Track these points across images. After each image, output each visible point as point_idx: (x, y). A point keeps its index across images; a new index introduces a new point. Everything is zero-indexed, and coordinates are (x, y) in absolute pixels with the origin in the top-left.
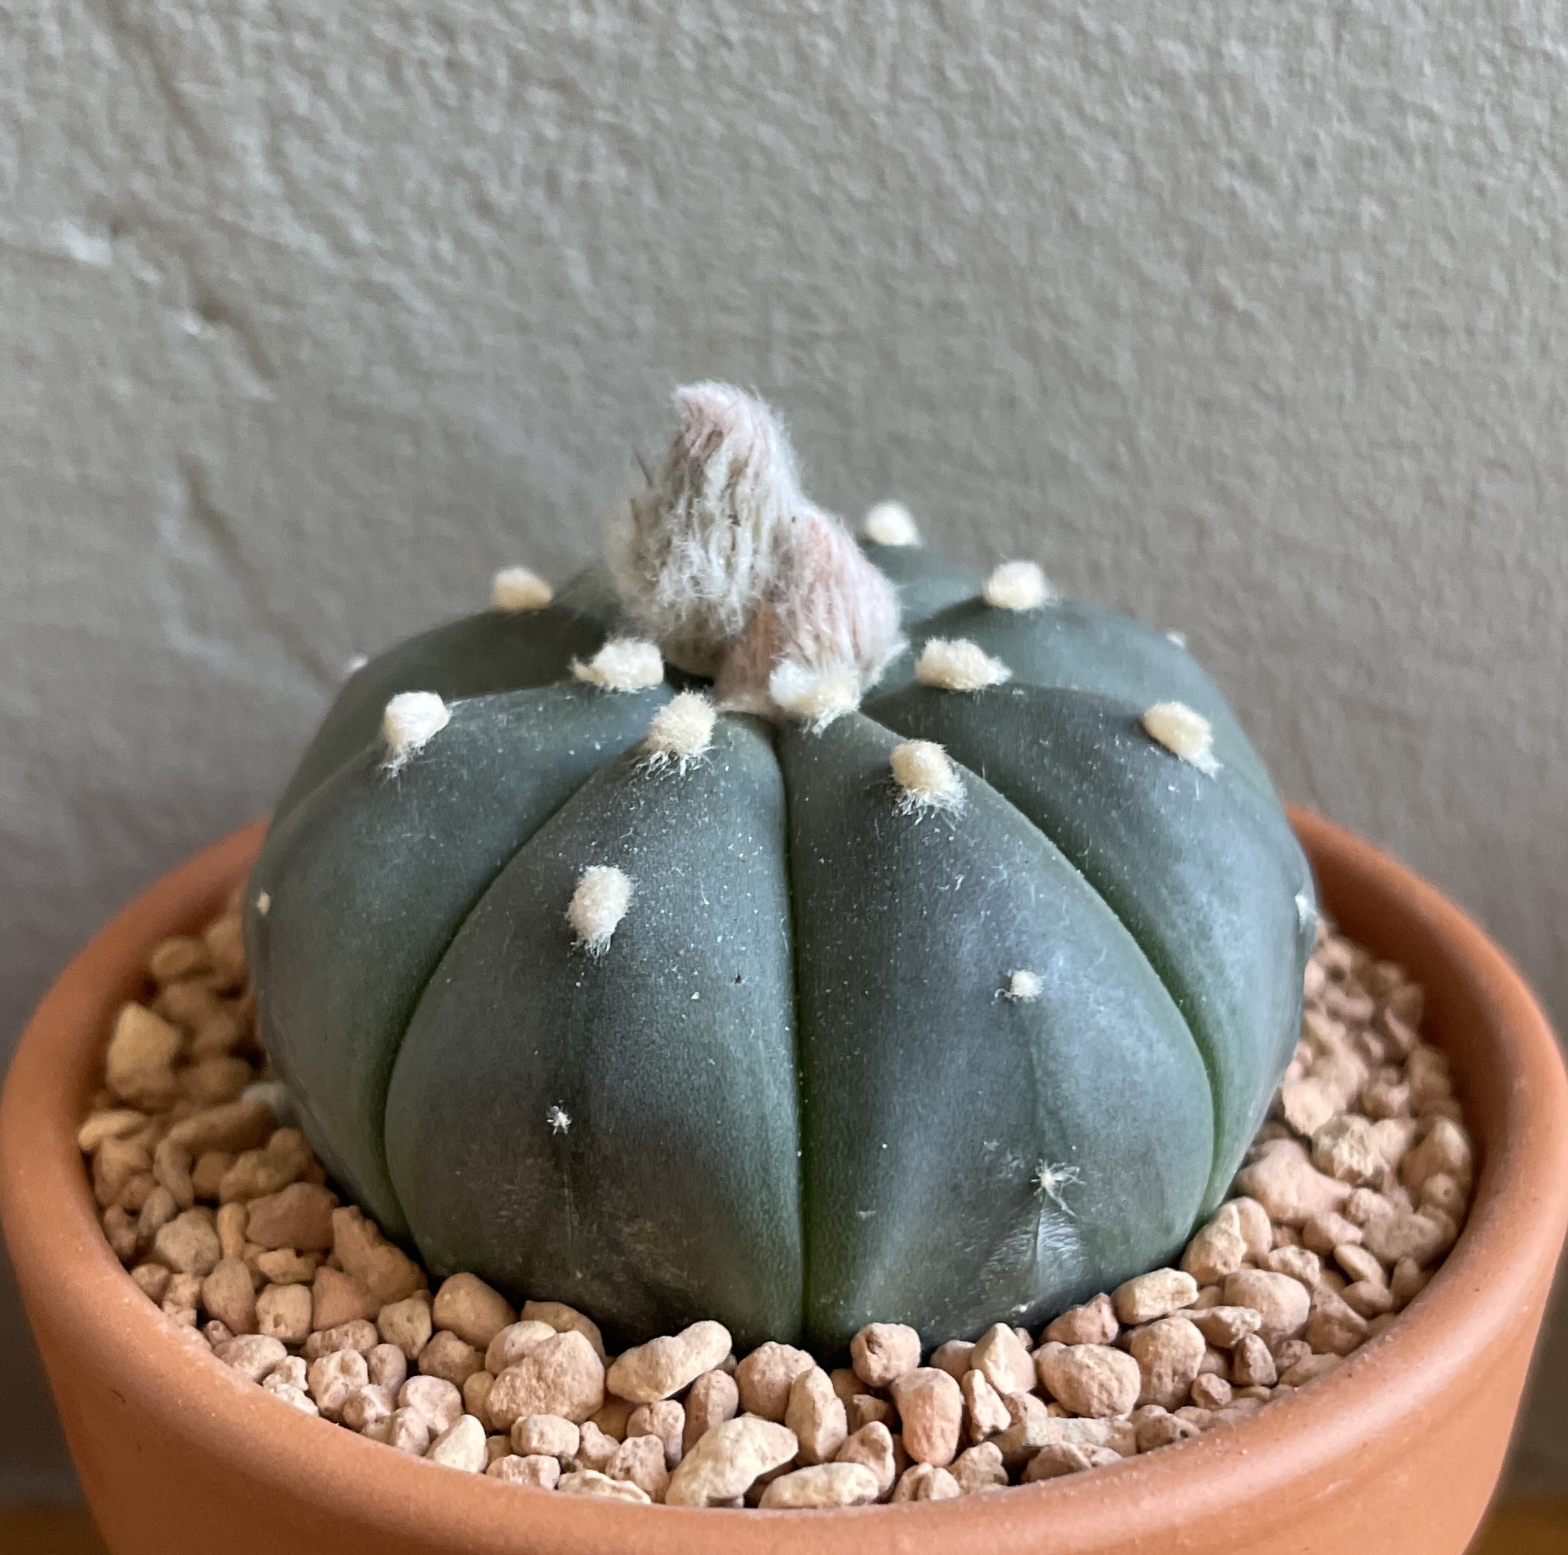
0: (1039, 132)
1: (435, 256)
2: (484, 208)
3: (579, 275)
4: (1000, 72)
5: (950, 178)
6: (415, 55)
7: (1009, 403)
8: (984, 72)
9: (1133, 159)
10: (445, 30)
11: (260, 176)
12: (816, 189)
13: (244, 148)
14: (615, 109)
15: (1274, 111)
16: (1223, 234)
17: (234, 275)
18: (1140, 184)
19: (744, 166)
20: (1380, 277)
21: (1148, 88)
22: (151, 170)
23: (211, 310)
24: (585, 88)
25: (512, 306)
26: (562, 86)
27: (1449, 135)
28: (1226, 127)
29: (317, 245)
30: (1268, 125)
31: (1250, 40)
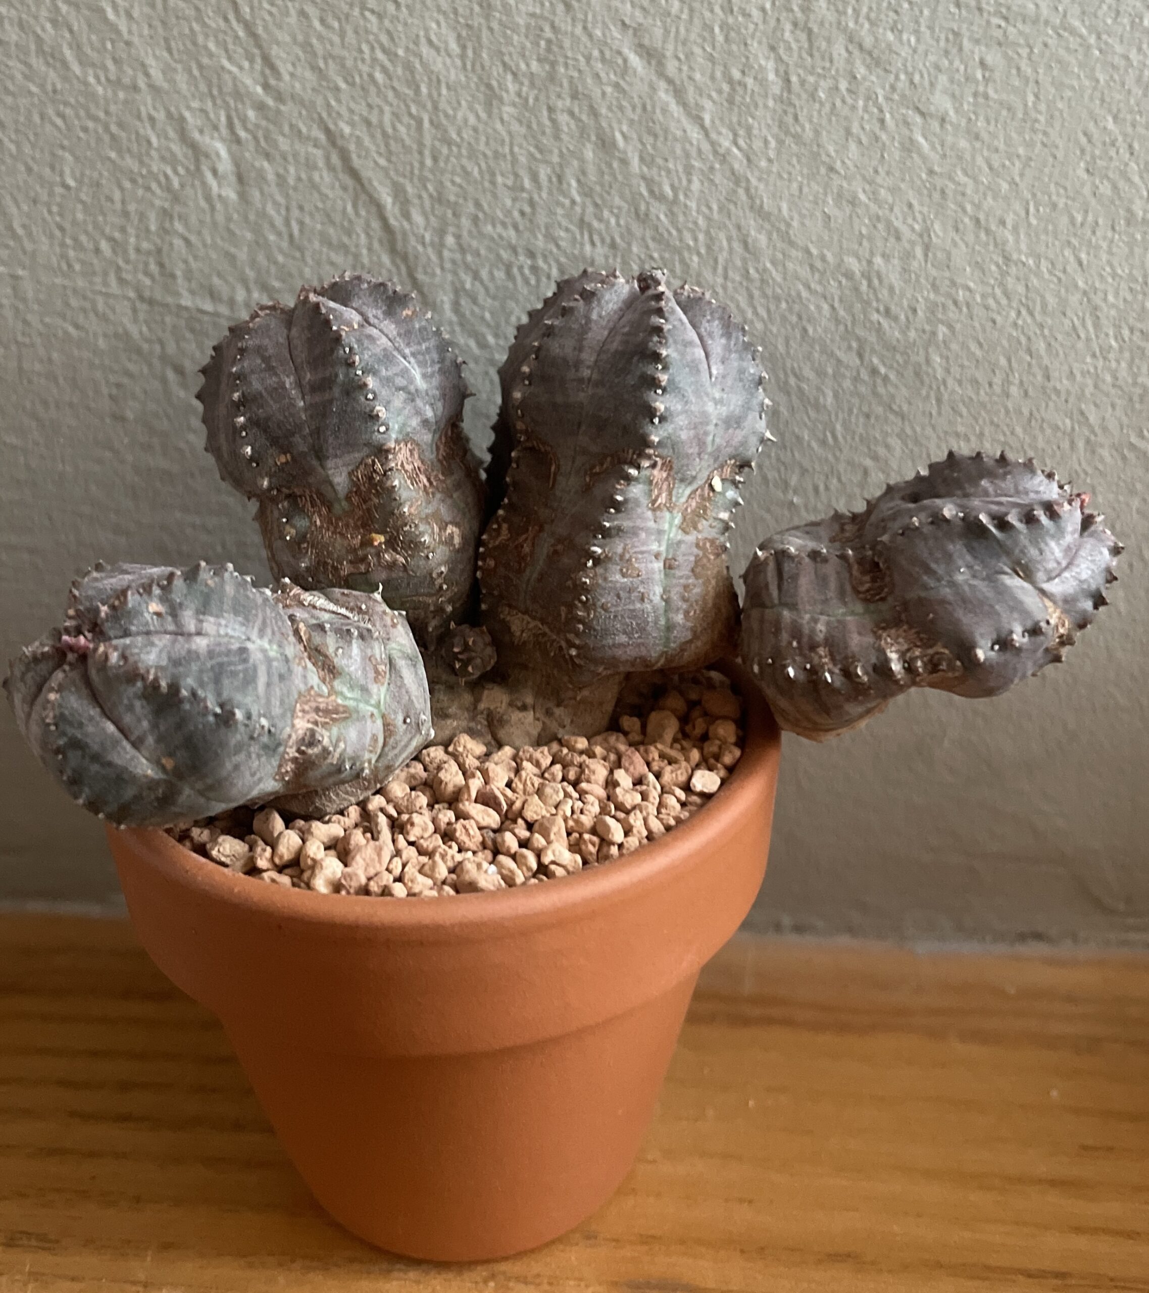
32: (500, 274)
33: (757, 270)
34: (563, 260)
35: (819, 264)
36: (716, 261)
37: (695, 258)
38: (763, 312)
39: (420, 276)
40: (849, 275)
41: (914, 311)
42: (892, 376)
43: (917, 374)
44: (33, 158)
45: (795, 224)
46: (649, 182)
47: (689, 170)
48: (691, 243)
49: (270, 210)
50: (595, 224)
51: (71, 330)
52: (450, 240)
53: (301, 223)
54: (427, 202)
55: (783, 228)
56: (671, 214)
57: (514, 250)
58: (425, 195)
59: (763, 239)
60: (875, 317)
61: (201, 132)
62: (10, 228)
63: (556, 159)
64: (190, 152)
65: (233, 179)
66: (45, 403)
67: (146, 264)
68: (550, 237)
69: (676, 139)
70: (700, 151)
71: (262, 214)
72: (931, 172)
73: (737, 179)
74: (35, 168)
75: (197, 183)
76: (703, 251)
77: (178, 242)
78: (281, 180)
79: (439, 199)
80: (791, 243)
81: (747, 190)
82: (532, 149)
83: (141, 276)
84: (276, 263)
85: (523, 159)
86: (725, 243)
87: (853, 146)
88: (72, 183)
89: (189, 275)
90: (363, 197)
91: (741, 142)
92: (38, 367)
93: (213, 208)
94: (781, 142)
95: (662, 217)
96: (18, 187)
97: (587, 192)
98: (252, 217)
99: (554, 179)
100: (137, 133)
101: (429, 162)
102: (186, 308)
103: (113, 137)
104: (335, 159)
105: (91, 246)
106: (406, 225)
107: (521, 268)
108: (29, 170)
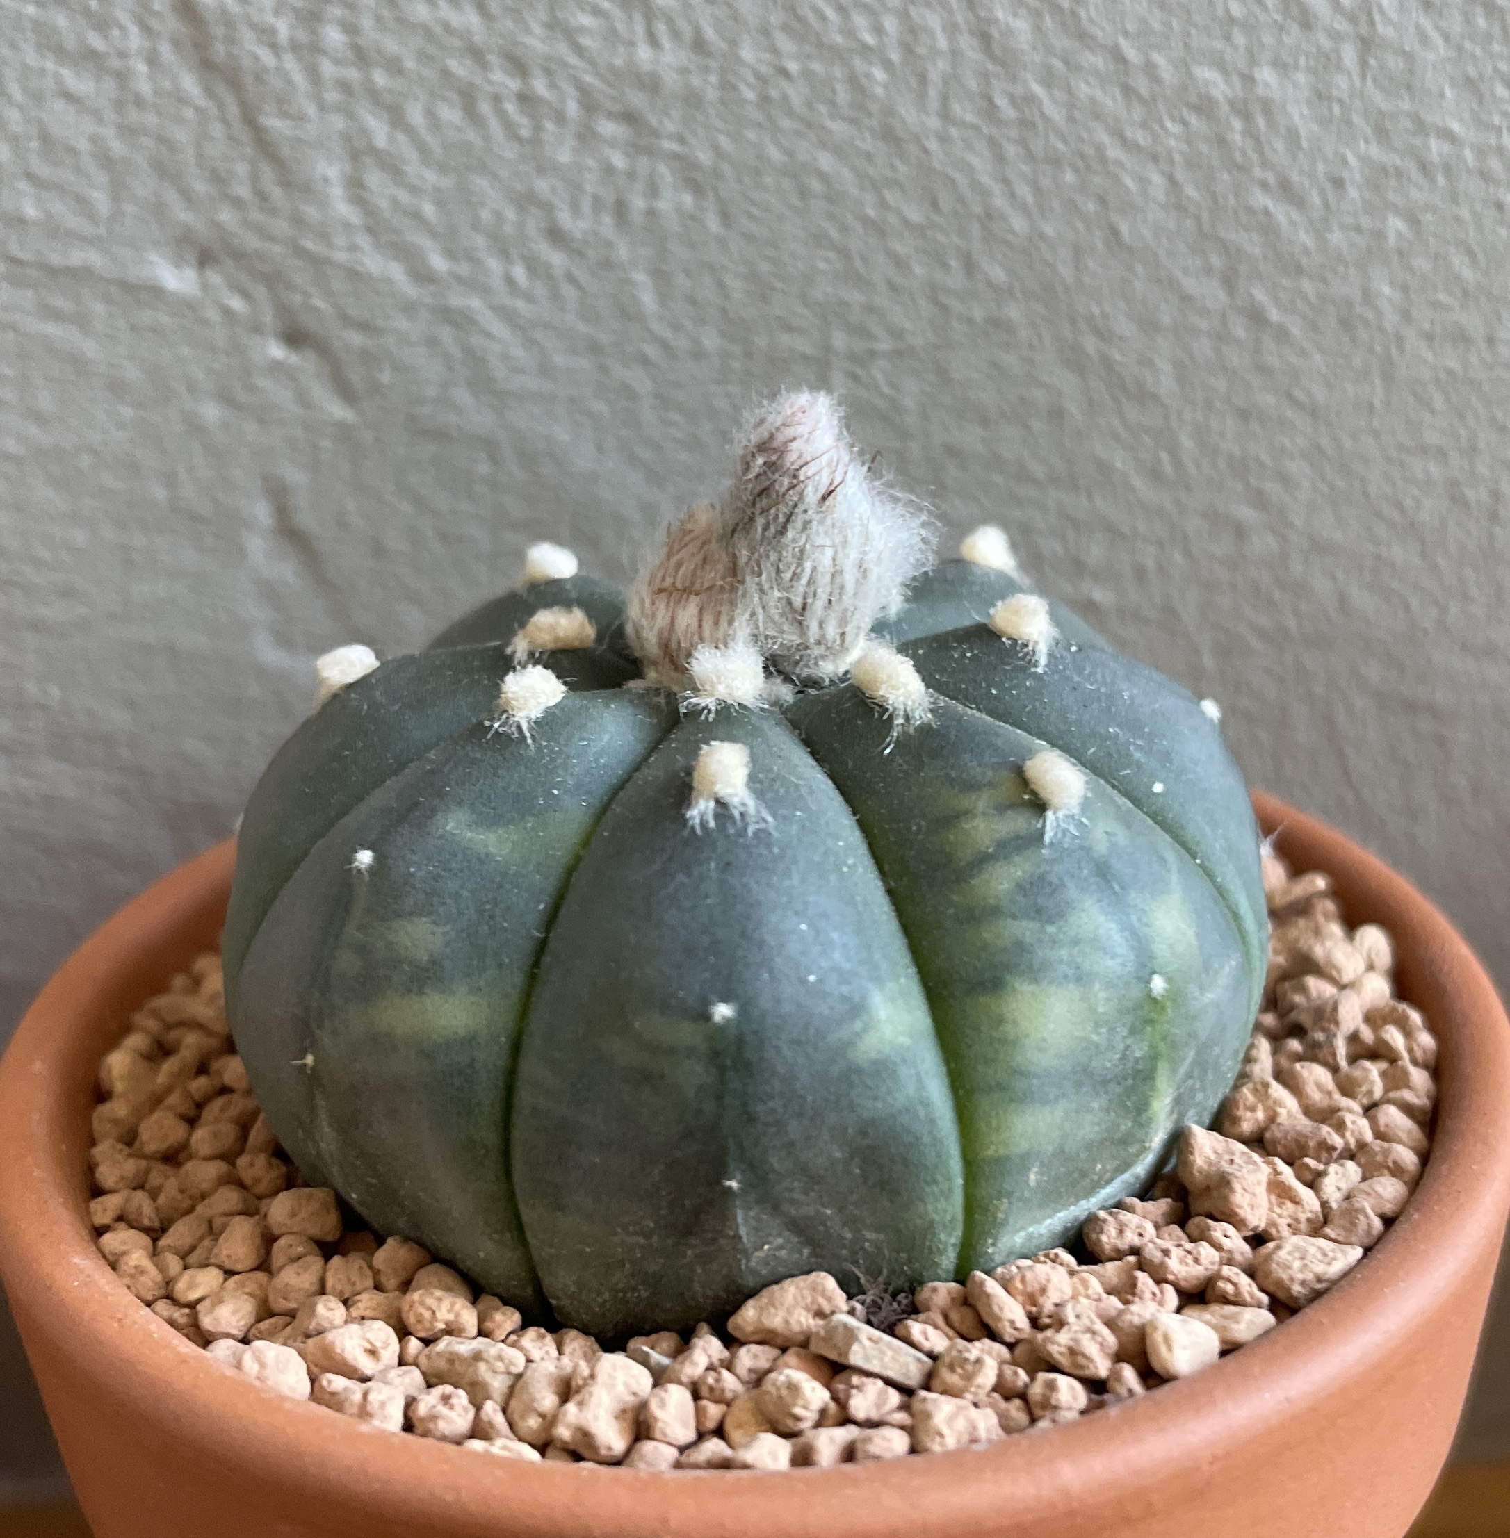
0: (1082, 156)
1: (510, 281)
2: (556, 235)
3: (648, 300)
4: (1046, 102)
5: (999, 201)
6: (489, 88)
7: (1057, 414)
8: (1030, 99)
9: (1172, 181)
10: (518, 65)
11: (343, 209)
12: (871, 212)
13: (326, 180)
14: (682, 140)
15: (1303, 132)
16: (1257, 251)
17: (318, 303)
18: (1179, 206)
19: (804, 193)
20: (1405, 289)
21: (1185, 112)
22: (237, 203)
23: (294, 338)
24: (653, 120)
25: (582, 328)
26: (630, 117)
27: (1469, 155)
28: (1259, 148)
29: (397, 272)
30: (1300, 147)
31: (1280, 66)
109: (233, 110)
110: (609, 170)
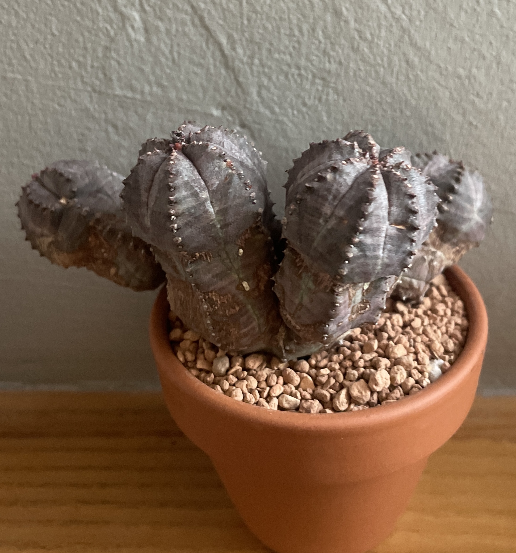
32: (282, 78)
33: (414, 75)
34: (315, 71)
35: (445, 73)
36: (392, 71)
37: (382, 69)
38: (416, 96)
39: (241, 79)
40: (459, 77)
41: (491, 94)
42: (480, 125)
43: (493, 125)
44: (35, 20)
45: (433, 52)
46: (359, 32)
47: (379, 26)
48: (380, 62)
49: (162, 46)
50: (332, 53)
51: (57, 107)
52: (256, 61)
53: (179, 54)
54: (245, 43)
55: (427, 54)
56: (371, 49)
57: (289, 66)
58: (244, 39)
59: (416, 60)
60: (472, 97)
61: (125, 7)
62: (23, 56)
63: (311, 21)
64: (120, 17)
65: (142, 31)
66: (44, 144)
67: (97, 74)
68: (308, 59)
69: (373, 11)
70: (386, 17)
71: (158, 49)
72: (502, 27)
73: (403, 30)
74: (37, 25)
75: (124, 33)
76: (386, 65)
77: (113, 63)
78: (168, 32)
79: (251, 41)
80: (431, 62)
81: (409, 36)
82: (300, 16)
83: (94, 80)
84: (165, 73)
85: (295, 21)
86: (397, 62)
87: (463, 14)
88: (56, 33)
89: (119, 79)
90: (211, 40)
91: (407, 12)
92: (40, 126)
93: (132, 46)
94: (427, 13)
95: (366, 50)
96: (28, 36)
97: (327, 37)
98: (153, 50)
99: (311, 31)
100: (91, 8)
101: (246, 22)
102: (118, 96)
103: (78, 9)
104: (197, 21)
105: (67, 65)
106: (233, 53)
107: (293, 75)
108: (33, 26)
109: (232, 77)
110: (318, 90)
